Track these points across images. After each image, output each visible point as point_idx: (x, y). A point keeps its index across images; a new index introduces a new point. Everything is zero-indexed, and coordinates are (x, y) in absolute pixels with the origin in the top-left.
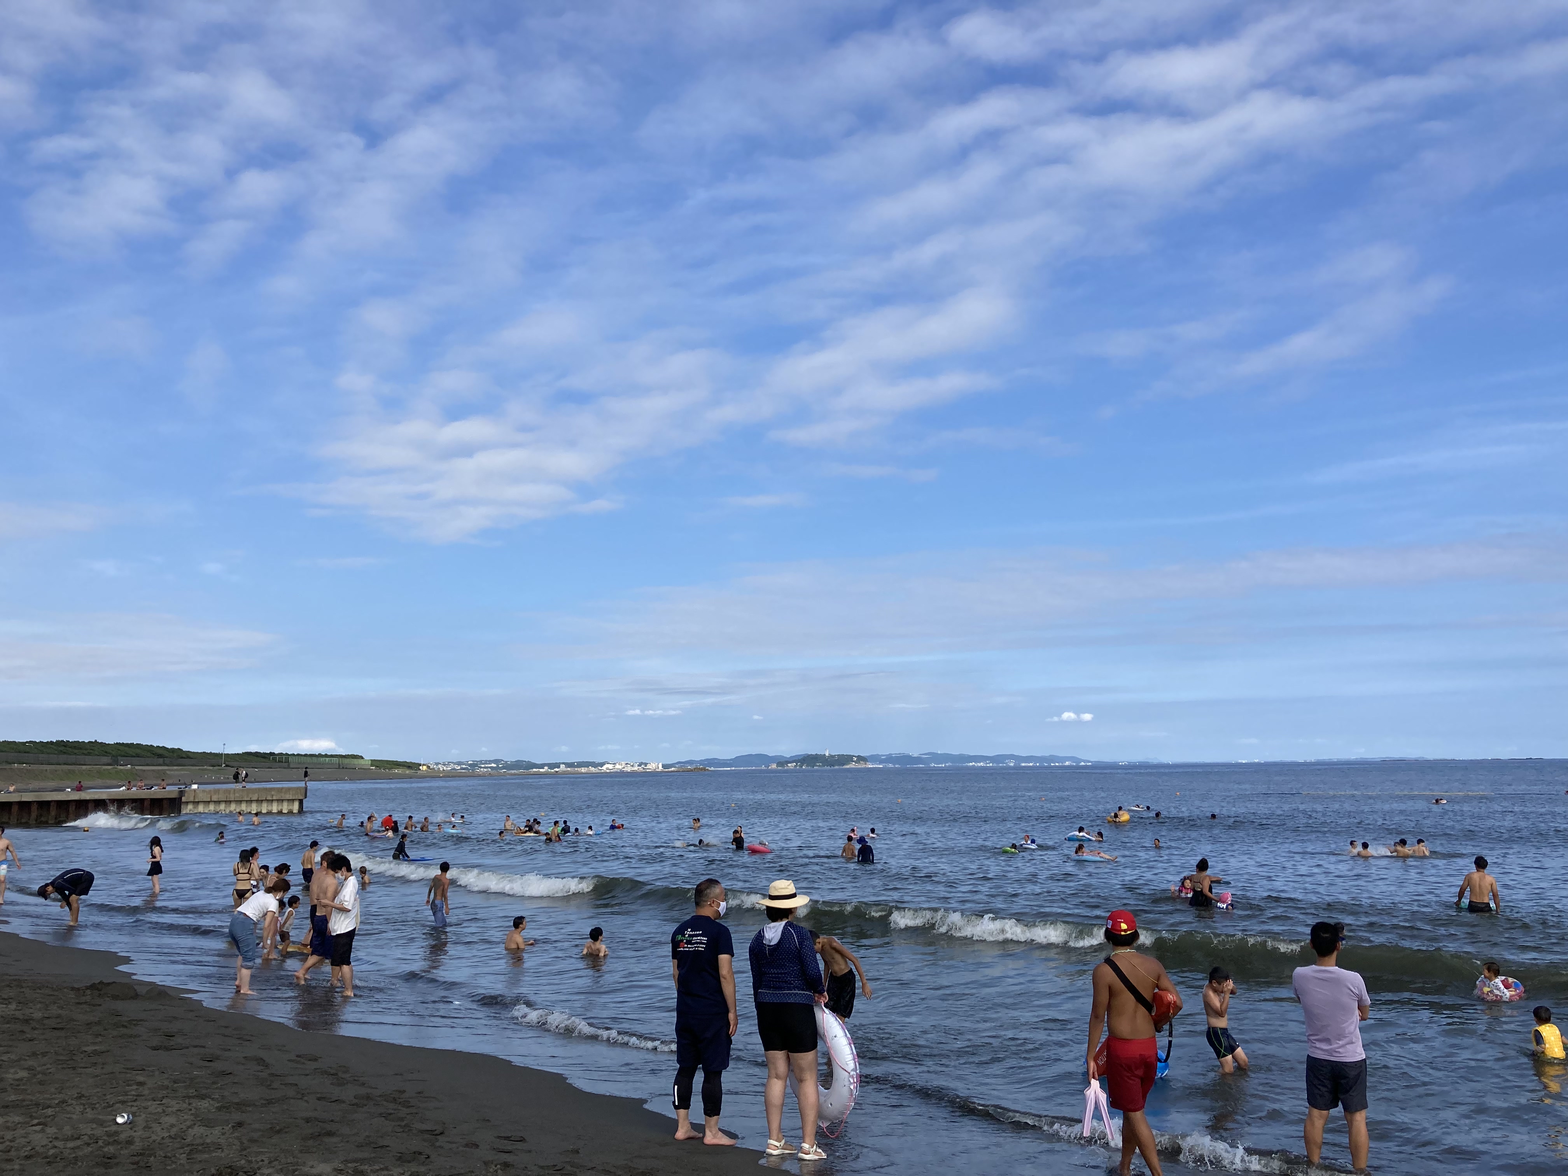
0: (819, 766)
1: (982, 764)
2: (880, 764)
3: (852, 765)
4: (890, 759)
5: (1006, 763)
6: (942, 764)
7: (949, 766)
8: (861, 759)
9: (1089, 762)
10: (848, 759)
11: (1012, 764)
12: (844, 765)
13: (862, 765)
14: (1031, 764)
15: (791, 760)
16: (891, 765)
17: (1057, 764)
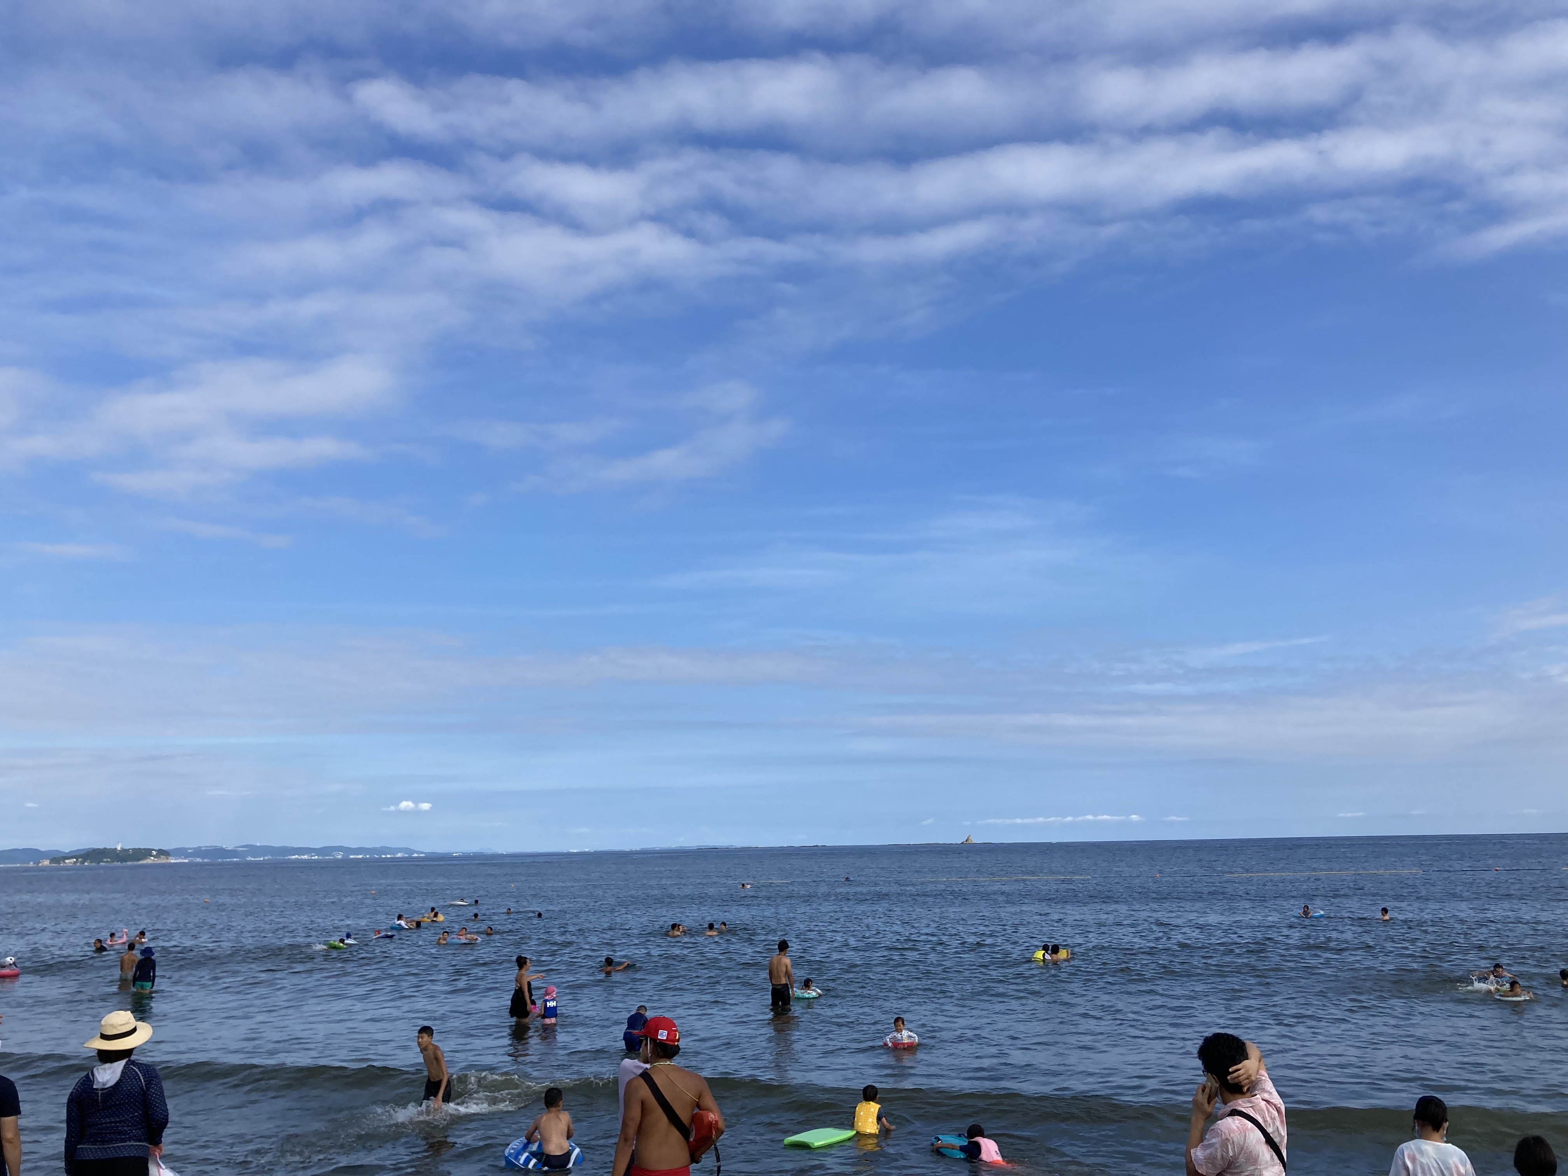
0: (107, 862)
1: (306, 857)
2: (185, 858)
3: (151, 860)
4: (198, 852)
5: (333, 856)
6: (260, 857)
7: (268, 860)
8: (161, 853)
9: (422, 853)
10: (147, 853)
11: (340, 857)
12: (139, 860)
13: (163, 860)
14: (360, 856)
15: (70, 855)
16: (199, 860)
17: (389, 856)
